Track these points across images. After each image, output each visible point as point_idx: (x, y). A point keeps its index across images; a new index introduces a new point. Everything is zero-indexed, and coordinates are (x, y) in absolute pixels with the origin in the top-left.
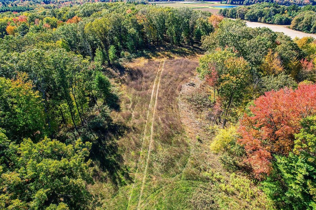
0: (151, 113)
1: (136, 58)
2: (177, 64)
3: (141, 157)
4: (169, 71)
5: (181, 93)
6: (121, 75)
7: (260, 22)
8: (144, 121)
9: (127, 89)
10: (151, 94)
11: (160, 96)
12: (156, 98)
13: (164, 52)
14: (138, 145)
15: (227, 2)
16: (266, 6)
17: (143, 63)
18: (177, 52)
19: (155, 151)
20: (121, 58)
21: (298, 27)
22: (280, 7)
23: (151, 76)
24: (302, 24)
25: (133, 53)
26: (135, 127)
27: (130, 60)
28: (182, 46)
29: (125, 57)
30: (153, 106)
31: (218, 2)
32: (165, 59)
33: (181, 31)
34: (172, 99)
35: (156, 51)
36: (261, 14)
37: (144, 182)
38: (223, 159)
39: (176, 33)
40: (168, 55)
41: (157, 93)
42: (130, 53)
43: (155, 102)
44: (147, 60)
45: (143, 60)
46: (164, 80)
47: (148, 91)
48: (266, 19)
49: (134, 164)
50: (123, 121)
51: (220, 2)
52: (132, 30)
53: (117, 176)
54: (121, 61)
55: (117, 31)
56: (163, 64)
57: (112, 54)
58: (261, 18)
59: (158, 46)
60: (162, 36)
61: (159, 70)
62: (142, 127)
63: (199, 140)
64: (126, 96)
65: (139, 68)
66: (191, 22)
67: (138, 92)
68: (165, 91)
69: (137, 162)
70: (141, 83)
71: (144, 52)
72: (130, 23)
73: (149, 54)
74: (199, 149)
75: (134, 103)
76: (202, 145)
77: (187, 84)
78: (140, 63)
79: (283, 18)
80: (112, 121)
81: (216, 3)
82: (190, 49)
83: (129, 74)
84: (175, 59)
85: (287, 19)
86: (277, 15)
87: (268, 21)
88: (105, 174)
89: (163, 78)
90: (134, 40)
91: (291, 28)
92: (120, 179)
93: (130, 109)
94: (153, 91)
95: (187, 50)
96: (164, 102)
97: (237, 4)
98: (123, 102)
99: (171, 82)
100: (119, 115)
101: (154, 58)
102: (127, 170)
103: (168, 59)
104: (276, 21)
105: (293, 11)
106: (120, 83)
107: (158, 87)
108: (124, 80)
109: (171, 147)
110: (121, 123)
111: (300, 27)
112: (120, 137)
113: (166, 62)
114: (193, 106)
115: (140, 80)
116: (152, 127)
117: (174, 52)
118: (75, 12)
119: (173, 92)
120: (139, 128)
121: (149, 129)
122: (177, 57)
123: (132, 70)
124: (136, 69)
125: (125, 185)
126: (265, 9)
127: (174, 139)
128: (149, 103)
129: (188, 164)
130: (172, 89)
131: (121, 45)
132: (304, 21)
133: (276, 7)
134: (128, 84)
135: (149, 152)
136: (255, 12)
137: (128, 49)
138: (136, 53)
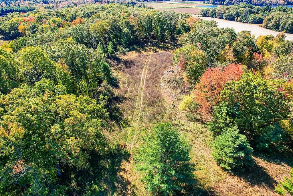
0: (141, 89)
1: (129, 52)
2: (161, 56)
3: (135, 114)
4: (155, 62)
5: (163, 77)
6: (118, 65)
7: (237, 21)
8: (136, 94)
9: (123, 74)
10: (141, 77)
11: (147, 78)
12: (145, 80)
13: (151, 47)
14: (133, 108)
15: (209, 2)
16: (242, 7)
17: (135, 55)
18: (161, 47)
19: (144, 111)
20: (117, 51)
21: (268, 26)
22: (254, 8)
23: (141, 65)
24: (272, 23)
25: (126, 47)
26: (130, 97)
27: (124, 53)
28: (166, 42)
29: (120, 51)
30: (142, 85)
31: (201, 2)
32: (151, 53)
33: (165, 30)
34: (156, 81)
35: (144, 46)
36: (238, 14)
37: (137, 126)
38: (187, 115)
39: (161, 32)
40: (154, 50)
41: (145, 77)
42: (124, 48)
43: (144, 83)
44: (138, 53)
45: (135, 54)
46: (151, 68)
47: (139, 75)
48: (242, 18)
49: (131, 117)
50: (122, 94)
51: (203, 2)
52: (126, 30)
53: (120, 124)
54: (117, 54)
55: (113, 30)
56: (150, 56)
57: (110, 48)
58: (238, 17)
59: (146, 42)
60: (149, 34)
61: (147, 61)
62: (135, 97)
63: (173, 105)
64: (123, 79)
65: (132, 60)
66: (172, 23)
67: (131, 76)
68: (151, 75)
69: (133, 116)
70: (133, 70)
71: (135, 47)
72: (124, 24)
73: (139, 49)
74: (173, 110)
75: (129, 83)
76: (175, 108)
77: (168, 71)
78: (132, 55)
79: (256, 18)
80: (114, 94)
81: (199, 2)
82: (172, 45)
83: (124, 64)
84: (159, 53)
85: (260, 18)
86: (252, 15)
87: (244, 20)
88: (113, 123)
89: (150, 66)
90: (127, 38)
91: (263, 26)
92: (122, 125)
93: (126, 87)
94: (142, 75)
95: (169, 46)
96: (151, 82)
97: (218, 4)
98: (121, 83)
99: (156, 69)
100: (119, 91)
101: (143, 52)
102: (126, 120)
103: (154, 52)
104: (250, 21)
105: (266, 11)
106: (118, 70)
107: (146, 73)
108: (120, 68)
109: (154, 108)
110: (121, 95)
111: (271, 26)
112: (120, 103)
113: (152, 55)
114: (171, 85)
115: (132, 68)
116: (142, 98)
117: (159, 47)
118: (77, 14)
119: (157, 76)
120: (133, 98)
121: (140, 99)
122: (161, 51)
123: (127, 61)
124: (129, 60)
125: (126, 127)
126: (241, 9)
127: (157, 104)
128: (140, 83)
129: (165, 118)
130: (157, 74)
131: (116, 41)
132: (273, 20)
133: (251, 8)
134: (124, 71)
135: (140, 111)
136: (232, 13)
137: (122, 44)
138: (129, 48)
